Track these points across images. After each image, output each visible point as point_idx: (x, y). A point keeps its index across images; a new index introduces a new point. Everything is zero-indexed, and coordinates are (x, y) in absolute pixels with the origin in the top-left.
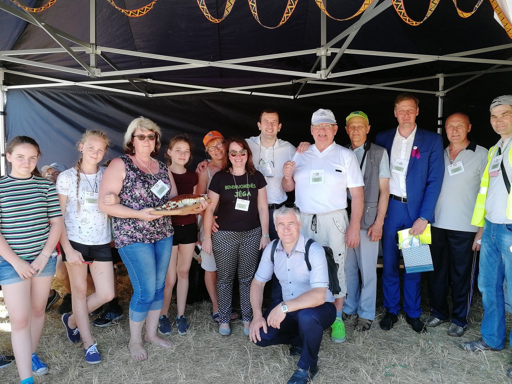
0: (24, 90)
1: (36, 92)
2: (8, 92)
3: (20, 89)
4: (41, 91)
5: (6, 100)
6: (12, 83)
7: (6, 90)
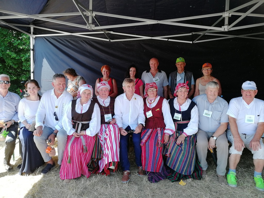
0: (44, 37)
1: (50, 38)
2: (36, 38)
3: (42, 37)
4: (53, 38)
5: (34, 43)
6: (37, 33)
7: (34, 37)
